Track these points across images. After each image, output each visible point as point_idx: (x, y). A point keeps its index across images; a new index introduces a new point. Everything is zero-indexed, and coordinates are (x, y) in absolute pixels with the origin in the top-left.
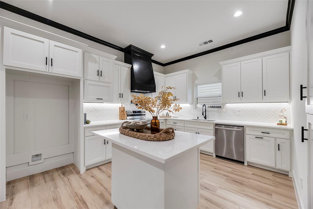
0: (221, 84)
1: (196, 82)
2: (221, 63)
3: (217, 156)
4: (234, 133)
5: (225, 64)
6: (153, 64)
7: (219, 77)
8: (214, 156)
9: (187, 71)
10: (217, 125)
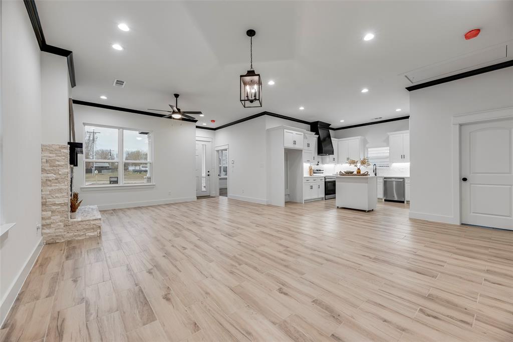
0: (388, 148)
1: (367, 146)
2: (389, 133)
3: (385, 200)
4: (394, 183)
5: (391, 135)
6: (330, 130)
7: (387, 142)
8: (383, 200)
9: (359, 137)
10: (385, 178)
